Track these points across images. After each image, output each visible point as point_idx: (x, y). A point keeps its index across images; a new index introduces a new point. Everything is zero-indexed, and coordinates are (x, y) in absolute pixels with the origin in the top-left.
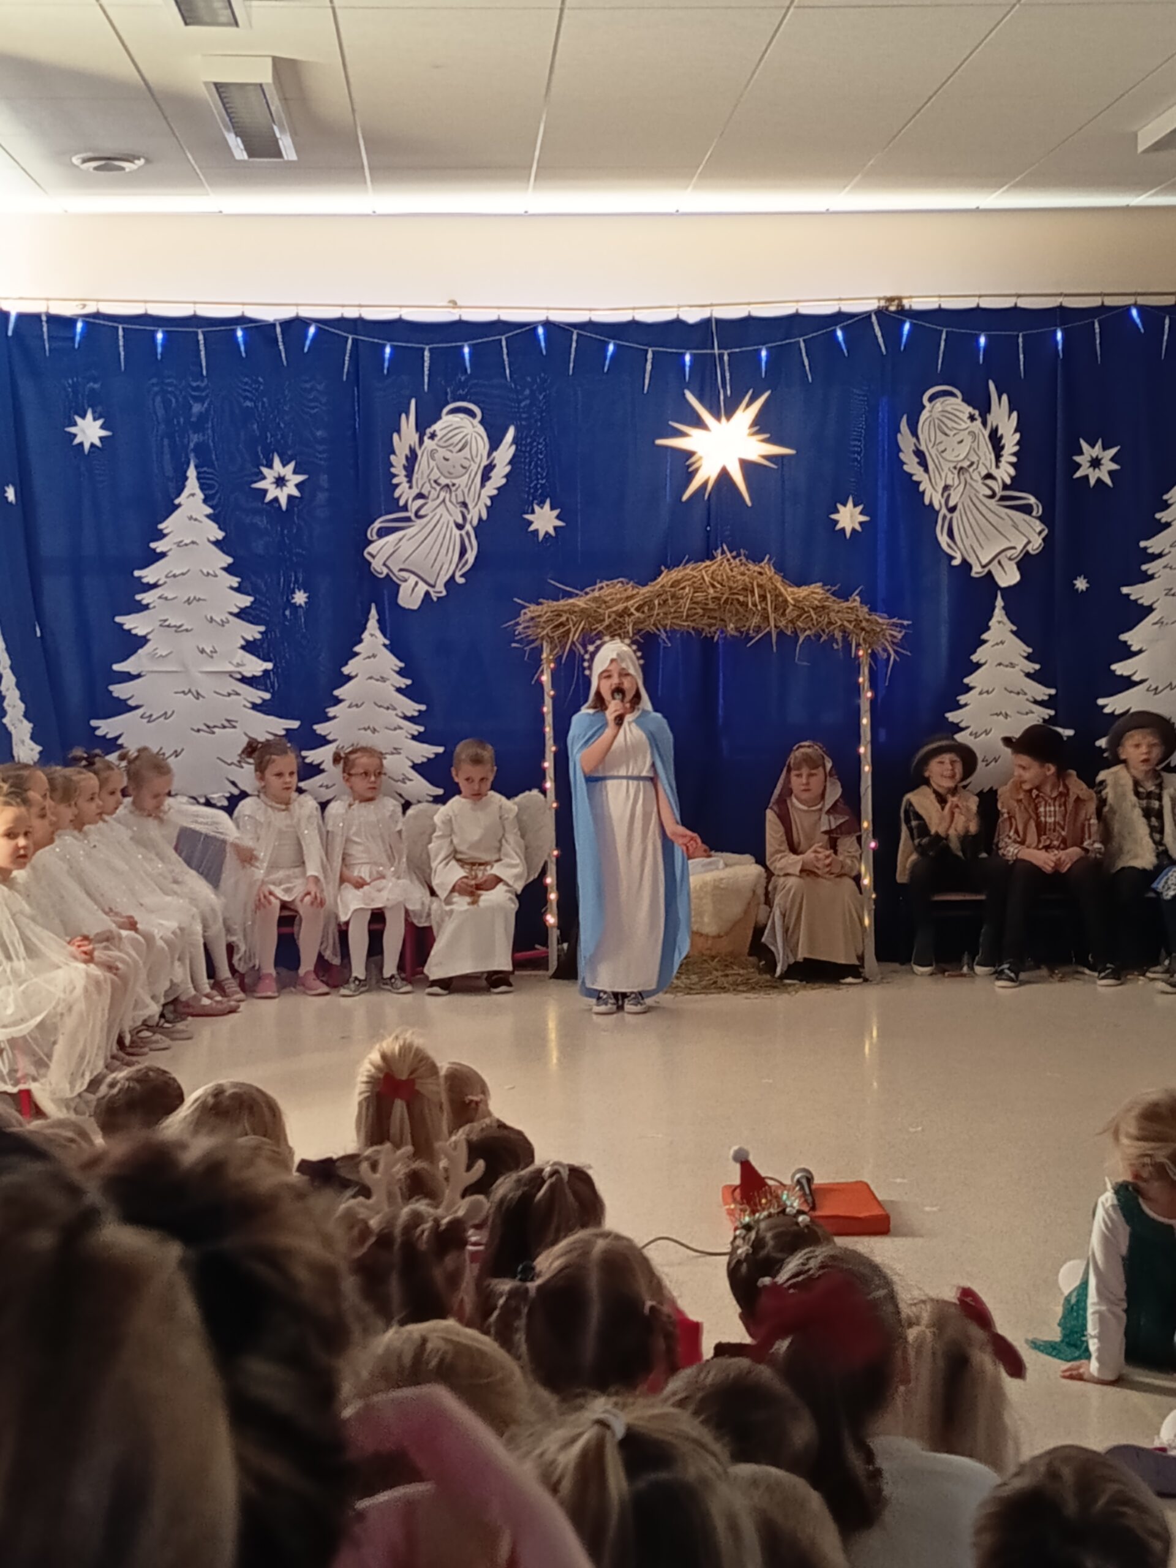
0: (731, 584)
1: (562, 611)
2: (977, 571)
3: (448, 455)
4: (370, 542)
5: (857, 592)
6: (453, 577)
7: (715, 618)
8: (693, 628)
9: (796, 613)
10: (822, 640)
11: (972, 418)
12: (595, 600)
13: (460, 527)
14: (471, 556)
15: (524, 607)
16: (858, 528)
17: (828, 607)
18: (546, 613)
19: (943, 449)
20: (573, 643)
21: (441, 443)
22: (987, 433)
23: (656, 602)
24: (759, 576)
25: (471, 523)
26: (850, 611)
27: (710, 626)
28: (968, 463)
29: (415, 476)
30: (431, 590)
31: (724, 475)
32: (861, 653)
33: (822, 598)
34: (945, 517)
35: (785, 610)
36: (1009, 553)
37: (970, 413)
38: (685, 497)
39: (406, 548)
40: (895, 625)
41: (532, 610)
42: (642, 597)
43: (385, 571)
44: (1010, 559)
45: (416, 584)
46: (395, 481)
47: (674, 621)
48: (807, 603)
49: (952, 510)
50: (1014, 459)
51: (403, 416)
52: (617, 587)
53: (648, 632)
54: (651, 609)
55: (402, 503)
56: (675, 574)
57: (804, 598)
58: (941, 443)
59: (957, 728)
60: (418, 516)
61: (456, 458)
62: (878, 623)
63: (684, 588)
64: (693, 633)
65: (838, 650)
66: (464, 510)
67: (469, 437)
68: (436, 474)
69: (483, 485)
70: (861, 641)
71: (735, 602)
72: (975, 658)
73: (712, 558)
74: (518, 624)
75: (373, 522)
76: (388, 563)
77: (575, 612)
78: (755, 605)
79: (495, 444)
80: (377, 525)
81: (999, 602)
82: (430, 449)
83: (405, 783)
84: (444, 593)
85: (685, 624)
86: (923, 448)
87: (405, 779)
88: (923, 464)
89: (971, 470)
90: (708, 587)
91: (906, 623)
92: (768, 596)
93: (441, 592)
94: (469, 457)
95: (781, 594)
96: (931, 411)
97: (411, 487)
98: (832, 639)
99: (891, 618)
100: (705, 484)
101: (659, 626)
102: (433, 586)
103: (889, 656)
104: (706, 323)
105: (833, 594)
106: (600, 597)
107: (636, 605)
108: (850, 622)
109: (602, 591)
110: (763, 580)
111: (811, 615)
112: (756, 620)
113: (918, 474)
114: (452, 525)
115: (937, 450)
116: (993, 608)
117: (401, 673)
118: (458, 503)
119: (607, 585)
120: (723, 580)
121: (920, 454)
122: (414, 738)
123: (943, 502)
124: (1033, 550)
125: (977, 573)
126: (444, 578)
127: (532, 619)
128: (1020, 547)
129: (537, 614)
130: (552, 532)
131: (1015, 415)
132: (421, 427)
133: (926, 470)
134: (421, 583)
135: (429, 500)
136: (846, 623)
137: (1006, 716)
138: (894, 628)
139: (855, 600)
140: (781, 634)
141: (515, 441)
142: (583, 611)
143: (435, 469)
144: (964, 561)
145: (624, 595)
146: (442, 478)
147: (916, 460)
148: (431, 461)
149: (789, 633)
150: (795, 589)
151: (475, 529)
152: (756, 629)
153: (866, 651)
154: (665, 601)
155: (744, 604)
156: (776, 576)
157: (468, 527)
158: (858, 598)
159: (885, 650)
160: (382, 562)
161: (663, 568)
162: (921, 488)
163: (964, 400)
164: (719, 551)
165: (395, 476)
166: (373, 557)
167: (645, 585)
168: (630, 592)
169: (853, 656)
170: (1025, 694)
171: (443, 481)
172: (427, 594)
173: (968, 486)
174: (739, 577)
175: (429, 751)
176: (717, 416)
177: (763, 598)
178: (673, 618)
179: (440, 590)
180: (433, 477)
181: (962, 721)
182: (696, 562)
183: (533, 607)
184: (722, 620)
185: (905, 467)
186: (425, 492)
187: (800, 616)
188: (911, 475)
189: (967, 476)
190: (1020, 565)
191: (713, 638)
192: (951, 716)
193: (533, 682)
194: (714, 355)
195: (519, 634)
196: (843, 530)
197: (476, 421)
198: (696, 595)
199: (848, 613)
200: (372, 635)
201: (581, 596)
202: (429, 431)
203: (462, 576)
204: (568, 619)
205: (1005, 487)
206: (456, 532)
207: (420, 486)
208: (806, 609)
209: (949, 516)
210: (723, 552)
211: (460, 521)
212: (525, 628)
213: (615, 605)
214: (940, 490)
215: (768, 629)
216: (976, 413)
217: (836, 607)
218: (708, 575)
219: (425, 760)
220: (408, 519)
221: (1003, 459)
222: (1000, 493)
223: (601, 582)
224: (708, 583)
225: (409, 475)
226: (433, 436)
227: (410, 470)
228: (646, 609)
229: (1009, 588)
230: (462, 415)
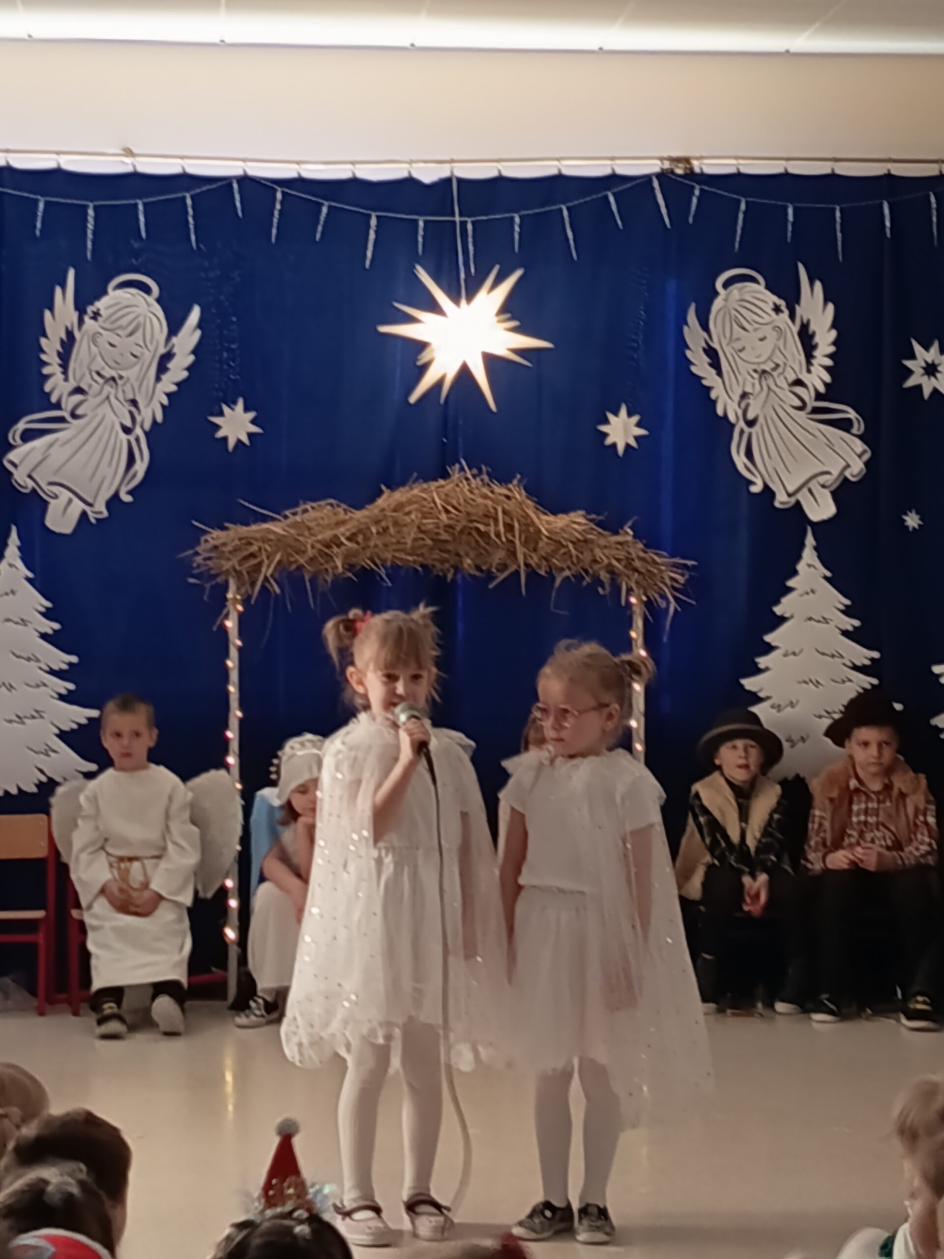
0: (470, 509)
1: (252, 538)
2: (781, 500)
3: (115, 340)
4: (11, 447)
5: (630, 523)
6: (116, 496)
7: (448, 551)
8: (422, 565)
9: (549, 549)
10: (585, 583)
11: (777, 309)
12: (295, 525)
13: (127, 430)
14: (141, 467)
15: (205, 532)
16: (633, 443)
17: (592, 541)
18: (233, 540)
19: (740, 347)
20: (266, 579)
21: (107, 325)
22: (795, 329)
23: (374, 530)
24: (506, 500)
25: (142, 427)
26: (620, 547)
27: (443, 561)
28: (773, 365)
29: (72, 365)
30: (88, 509)
31: (465, 373)
32: (633, 600)
33: (584, 530)
34: (742, 432)
35: (537, 543)
36: (822, 479)
37: (775, 304)
38: (413, 398)
39: (58, 455)
40: (676, 565)
41: (215, 536)
42: (356, 523)
43: (30, 484)
44: (823, 486)
45: (70, 501)
46: (46, 371)
47: (397, 554)
48: (566, 536)
49: (751, 423)
50: (829, 362)
51: (58, 291)
52: (325, 511)
53: (363, 567)
54: (366, 539)
55: (54, 399)
56: (400, 495)
57: (562, 529)
58: (738, 339)
59: (755, 698)
60: (74, 416)
61: (126, 344)
62: (655, 562)
63: (408, 513)
64: (420, 569)
65: (604, 596)
66: (133, 409)
67: (141, 319)
68: (99, 364)
69: (158, 379)
70: (634, 586)
71: (474, 533)
72: (778, 610)
73: (446, 476)
74: (197, 554)
75: (16, 421)
76: (34, 475)
77: (271, 540)
78: (498, 535)
79: (174, 327)
80: (21, 426)
81: (810, 541)
82: (91, 333)
83: (48, 755)
84: (105, 514)
85: (410, 558)
86: (716, 345)
87: (48, 751)
88: (716, 364)
89: (775, 374)
90: (440, 512)
91: (690, 563)
92: (516, 525)
93: (101, 513)
94: (142, 343)
95: (533, 523)
96: (726, 300)
97: (66, 379)
98: (598, 581)
99: (673, 556)
100: (439, 384)
101: (378, 561)
102: (90, 505)
103: (668, 603)
104: (446, 182)
105: (599, 524)
106: (303, 522)
107: (348, 534)
108: (618, 560)
109: (306, 515)
110: (510, 506)
111: (570, 551)
112: (499, 556)
113: (709, 377)
114: (118, 428)
115: (733, 348)
116: (802, 546)
117: (48, 614)
118: (126, 401)
119: (313, 508)
120: (460, 504)
121: (712, 354)
122: (62, 697)
123: (740, 412)
124: (853, 476)
125: (782, 503)
126: (106, 494)
127: (216, 547)
128: (835, 472)
129: (221, 541)
130: (245, 439)
131: (831, 307)
132: (81, 307)
133: (720, 373)
134: (76, 501)
135: (89, 397)
136: (615, 563)
137: (817, 684)
138: (675, 569)
139: (627, 533)
140: (532, 573)
141: (200, 326)
142: (280, 539)
143: (99, 358)
144: (766, 487)
145: (334, 519)
146: (107, 368)
147: (707, 360)
148: (92, 346)
149: (542, 573)
150: (551, 518)
151: (147, 434)
152: (500, 567)
153: (639, 598)
154: (385, 529)
155: (485, 535)
156: (529, 502)
157: (138, 431)
158: (631, 532)
159: (664, 597)
160: (27, 472)
161: (383, 487)
162: (713, 395)
163: (768, 287)
164: (457, 466)
165: (45, 364)
166: (15, 465)
167: (359, 507)
168: (342, 516)
169: (623, 603)
170: (842, 657)
171: (108, 373)
172: (84, 514)
173: (772, 394)
174: (480, 500)
175: (81, 714)
176: (455, 298)
177: (509, 528)
178: (395, 550)
179: (100, 509)
180: (95, 367)
181: (760, 690)
182: (426, 480)
183: (216, 533)
184: (458, 555)
185: (694, 369)
186: (84, 386)
187: (555, 551)
188: (699, 378)
189: (770, 381)
190: (836, 495)
191: (445, 576)
192: (749, 683)
193: (215, 629)
194: (454, 222)
195: (199, 566)
196: (614, 446)
197: (151, 300)
198: (425, 521)
199: (618, 549)
200: (11, 565)
201: (279, 520)
202: (90, 309)
203: (130, 493)
204: (260, 549)
205: (819, 396)
206: (123, 437)
207: (78, 377)
208: (564, 543)
209: (747, 430)
210: (462, 469)
211: (128, 423)
212: (205, 559)
213: (320, 532)
214: (736, 398)
215: (513, 568)
216: (782, 303)
217: (602, 542)
218: (440, 498)
219: (75, 726)
220: (62, 420)
221: (814, 361)
222: (811, 403)
223: (305, 503)
224: (440, 507)
225: (65, 366)
226: (96, 316)
227: (65, 357)
228: (360, 538)
229: (823, 523)
230: (133, 291)
